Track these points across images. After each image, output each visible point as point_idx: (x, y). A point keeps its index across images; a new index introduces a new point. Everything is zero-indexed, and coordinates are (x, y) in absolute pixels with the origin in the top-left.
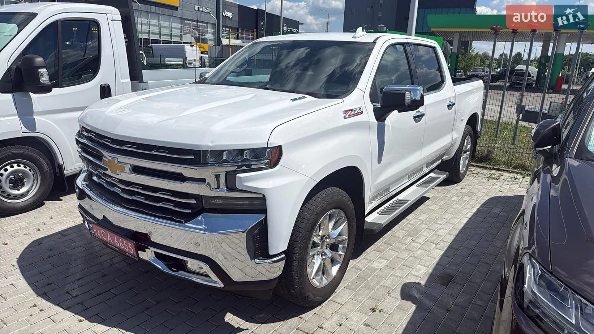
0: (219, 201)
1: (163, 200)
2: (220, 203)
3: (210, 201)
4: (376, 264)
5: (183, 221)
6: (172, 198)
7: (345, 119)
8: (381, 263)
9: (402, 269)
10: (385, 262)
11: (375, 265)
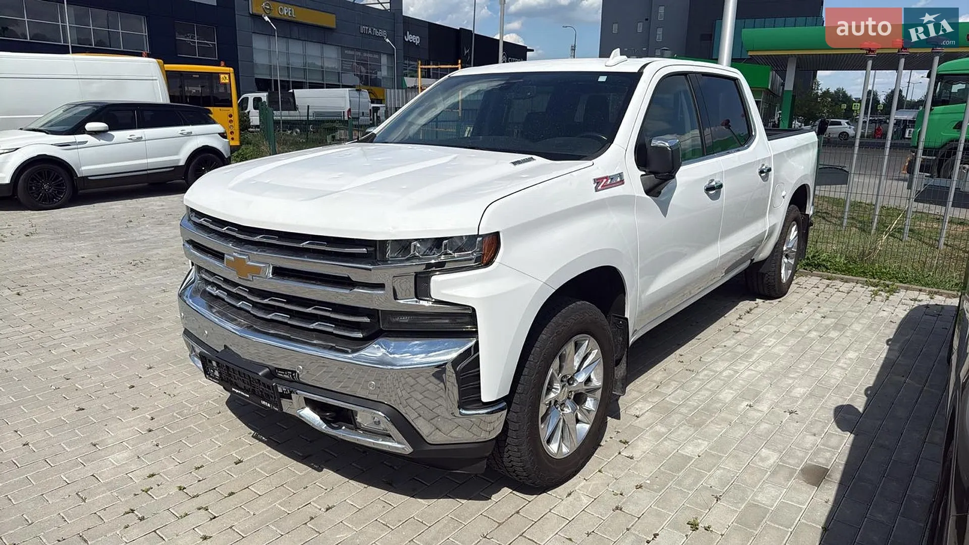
0: (405, 319)
1: (319, 318)
2: (407, 321)
3: (391, 319)
4: (691, 448)
5: (350, 351)
6: (333, 316)
7: (596, 191)
8: (698, 445)
9: (736, 456)
10: (704, 445)
11: (689, 450)
